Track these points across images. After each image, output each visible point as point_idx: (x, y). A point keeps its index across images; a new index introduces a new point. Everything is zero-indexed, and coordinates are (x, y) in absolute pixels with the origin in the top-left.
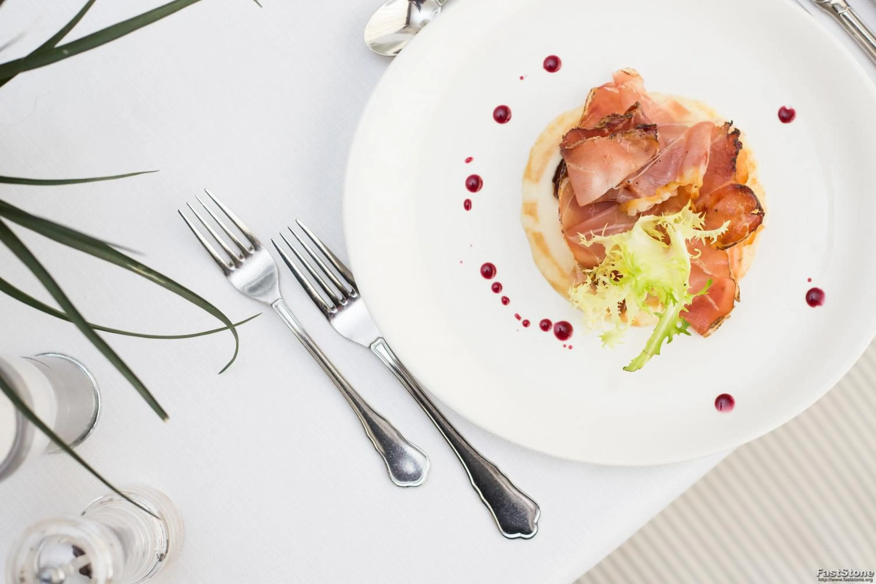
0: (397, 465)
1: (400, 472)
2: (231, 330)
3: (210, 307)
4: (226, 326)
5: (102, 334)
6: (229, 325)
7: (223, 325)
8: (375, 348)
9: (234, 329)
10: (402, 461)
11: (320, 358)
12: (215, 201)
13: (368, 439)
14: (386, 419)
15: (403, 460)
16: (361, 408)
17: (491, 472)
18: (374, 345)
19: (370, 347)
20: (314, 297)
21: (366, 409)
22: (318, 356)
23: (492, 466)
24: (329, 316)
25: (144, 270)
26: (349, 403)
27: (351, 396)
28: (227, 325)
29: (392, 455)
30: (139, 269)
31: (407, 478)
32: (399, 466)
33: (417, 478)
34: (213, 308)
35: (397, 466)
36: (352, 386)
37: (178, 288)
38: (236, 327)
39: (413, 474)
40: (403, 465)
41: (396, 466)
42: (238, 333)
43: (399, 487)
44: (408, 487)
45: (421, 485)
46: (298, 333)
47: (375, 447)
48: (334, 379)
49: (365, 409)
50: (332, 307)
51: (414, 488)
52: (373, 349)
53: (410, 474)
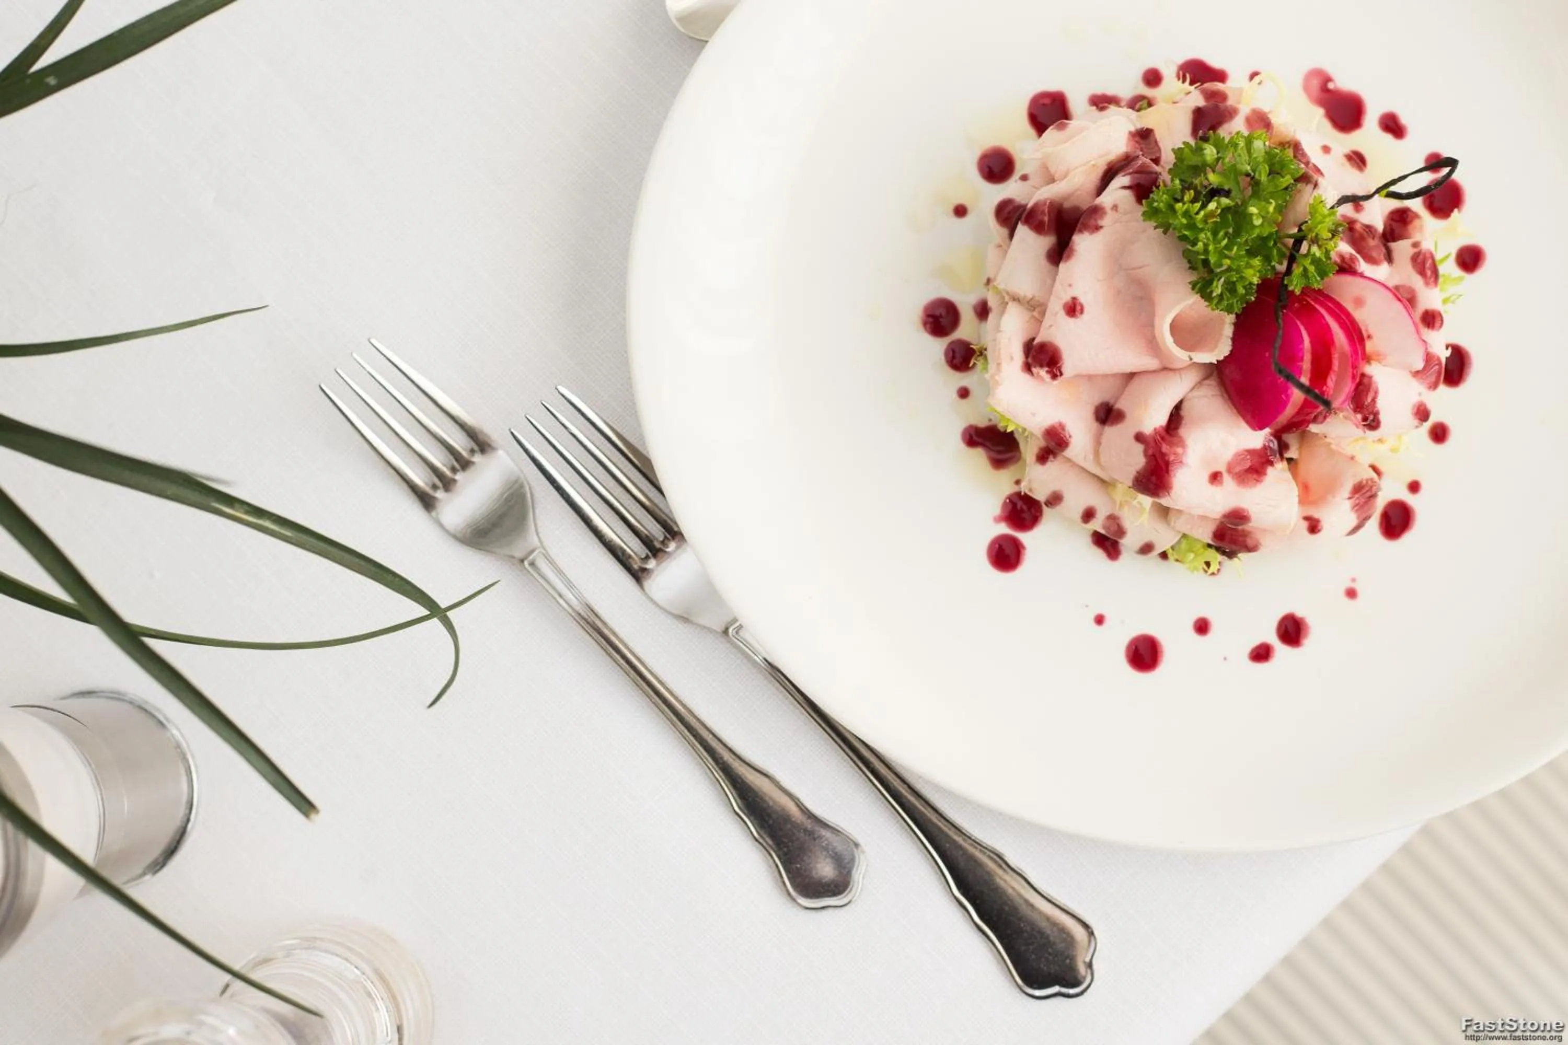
0: (798, 866)
1: (807, 880)
2: (438, 619)
3: (390, 577)
4: (429, 613)
5: (158, 646)
6: (435, 610)
7: (421, 611)
8: (737, 633)
9: (447, 617)
10: (810, 857)
11: (628, 662)
12: (393, 363)
13: (736, 817)
14: (769, 774)
15: (810, 854)
16: (717, 755)
17: (991, 865)
18: (734, 629)
19: (726, 632)
20: (605, 540)
21: (727, 757)
22: (624, 657)
23: (992, 855)
24: (638, 575)
25: (247, 513)
26: (693, 747)
27: (695, 733)
28: (430, 611)
29: (788, 847)
30: (237, 511)
31: (822, 891)
32: (803, 868)
33: (841, 889)
34: (397, 579)
35: (801, 869)
36: (696, 714)
37: (322, 545)
38: (449, 614)
39: (833, 881)
40: (811, 865)
41: (797, 868)
42: (456, 628)
43: (808, 911)
44: (823, 908)
45: (849, 902)
46: (580, 614)
47: (752, 833)
48: (659, 702)
49: (725, 758)
50: (643, 556)
51: (837, 911)
52: (733, 636)
53: (826, 883)
